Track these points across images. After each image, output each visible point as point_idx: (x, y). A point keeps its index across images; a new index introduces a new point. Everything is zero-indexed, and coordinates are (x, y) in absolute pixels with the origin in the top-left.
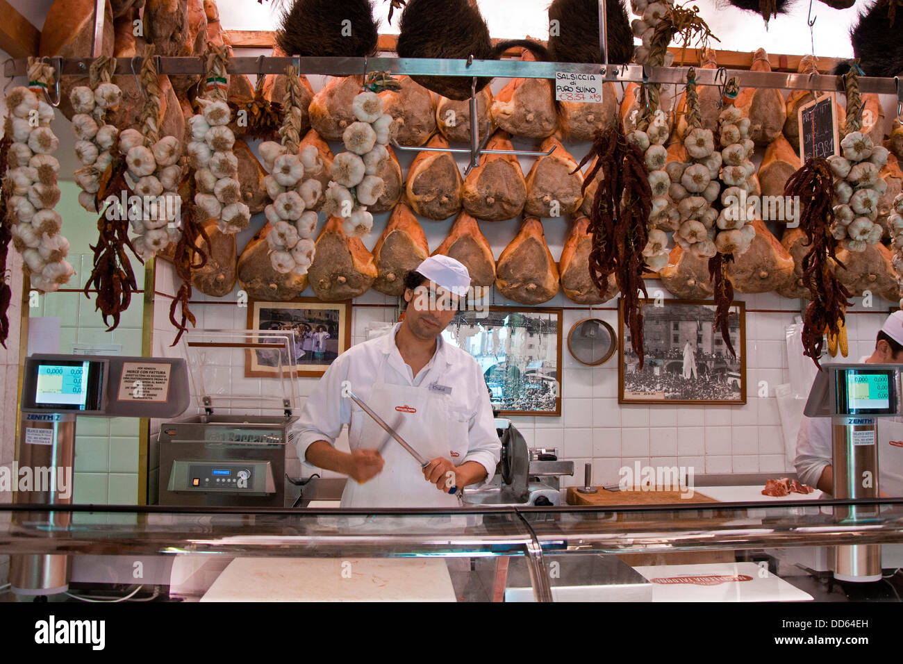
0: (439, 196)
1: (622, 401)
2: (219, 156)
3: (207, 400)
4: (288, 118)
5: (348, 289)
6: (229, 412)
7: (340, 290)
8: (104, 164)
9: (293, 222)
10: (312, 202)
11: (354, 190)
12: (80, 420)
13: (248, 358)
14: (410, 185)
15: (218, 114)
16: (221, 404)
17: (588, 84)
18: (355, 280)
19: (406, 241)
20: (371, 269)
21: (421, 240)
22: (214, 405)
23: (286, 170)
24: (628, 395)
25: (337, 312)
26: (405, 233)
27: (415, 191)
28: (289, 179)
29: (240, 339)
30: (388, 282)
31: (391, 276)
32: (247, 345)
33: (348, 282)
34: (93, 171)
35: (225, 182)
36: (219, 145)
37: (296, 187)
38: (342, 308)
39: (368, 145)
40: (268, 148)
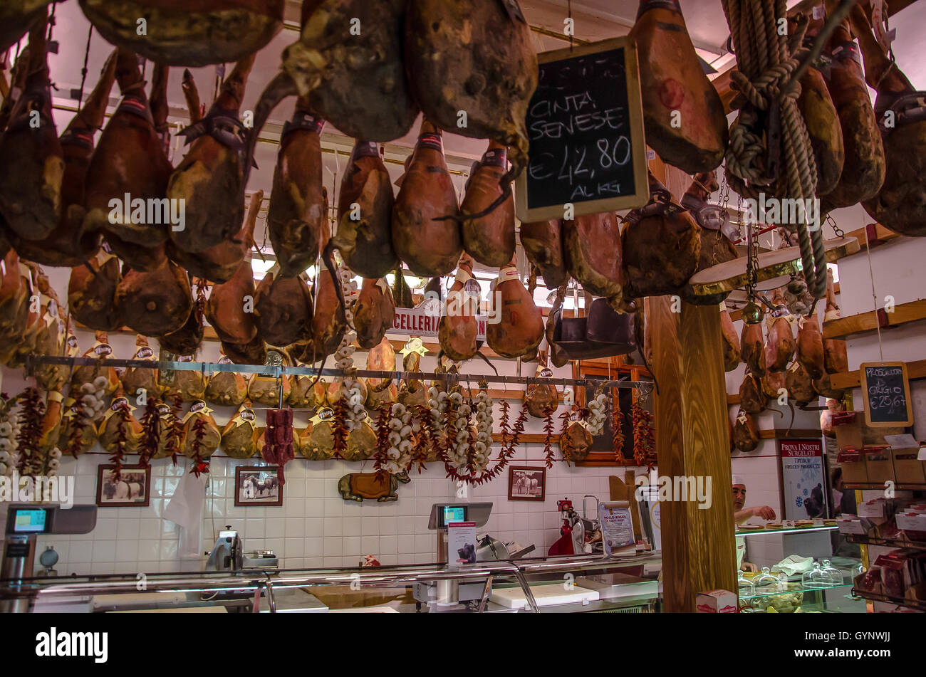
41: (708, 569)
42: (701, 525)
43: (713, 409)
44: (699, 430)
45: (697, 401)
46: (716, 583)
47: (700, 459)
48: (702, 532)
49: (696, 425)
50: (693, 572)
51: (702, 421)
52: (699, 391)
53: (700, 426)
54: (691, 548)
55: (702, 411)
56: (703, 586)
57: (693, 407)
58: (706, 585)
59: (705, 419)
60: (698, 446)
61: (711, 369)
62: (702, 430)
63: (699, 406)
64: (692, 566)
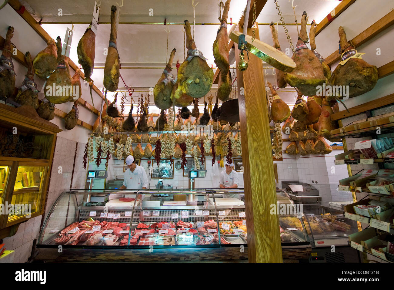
0: (154, 141)
1: (184, 176)
2: (112, 145)
3: (116, 176)
4: (120, 140)
5: (139, 157)
6: (120, 178)
7: (138, 157)
8: (99, 146)
9: (120, 154)
10: (122, 151)
11: (127, 149)
12: (94, 179)
13: (124, 169)
14: (150, 139)
15: (112, 140)
16: (119, 177)
17: (155, 134)
18: (141, 155)
19: (149, 149)
20: (143, 153)
21: (151, 149)
22: (118, 177)
23: (119, 147)
24: (185, 175)
25: (138, 161)
26: (149, 147)
27: (150, 140)
28: (119, 148)
29: (123, 166)
30: (146, 156)
31: (146, 155)
32: (124, 167)
33: (139, 156)
34: (97, 147)
35: (112, 148)
36: (112, 144)
37: (120, 149)
38: (139, 160)
39: (129, 144)
40: (117, 144)
41: (262, 197)
42: (257, 177)
43: (262, 130)
44: (256, 138)
45: (255, 126)
46: (266, 203)
47: (256, 150)
48: (258, 181)
49: (254, 136)
50: (253, 198)
51: (257, 134)
52: (256, 123)
53: (256, 136)
54: (253, 187)
55: (257, 130)
56: (259, 204)
57: (253, 129)
58: (261, 205)
59: (259, 133)
60: (255, 144)
61: (261, 114)
62: (257, 138)
63: (256, 128)
64: (253, 195)
